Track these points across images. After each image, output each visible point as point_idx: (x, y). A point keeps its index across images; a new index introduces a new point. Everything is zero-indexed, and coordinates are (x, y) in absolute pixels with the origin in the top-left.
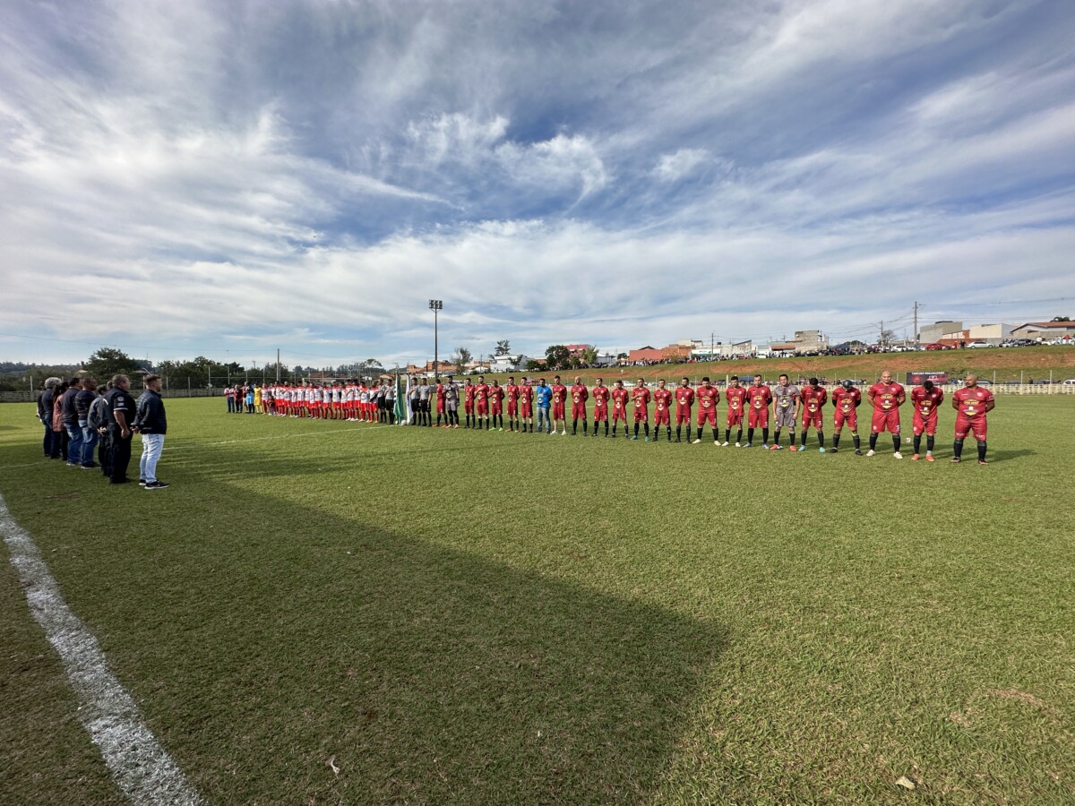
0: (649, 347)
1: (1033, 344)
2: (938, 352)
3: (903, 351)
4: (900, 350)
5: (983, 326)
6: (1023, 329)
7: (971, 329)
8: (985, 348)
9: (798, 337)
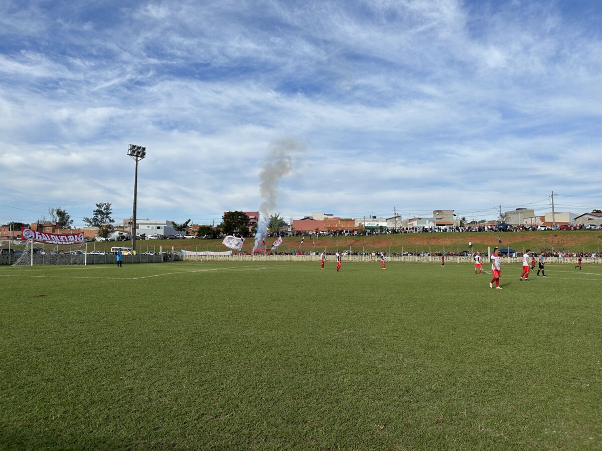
0: (308, 218)
2: (568, 232)
3: (545, 229)
4: (543, 229)
9: (438, 215)
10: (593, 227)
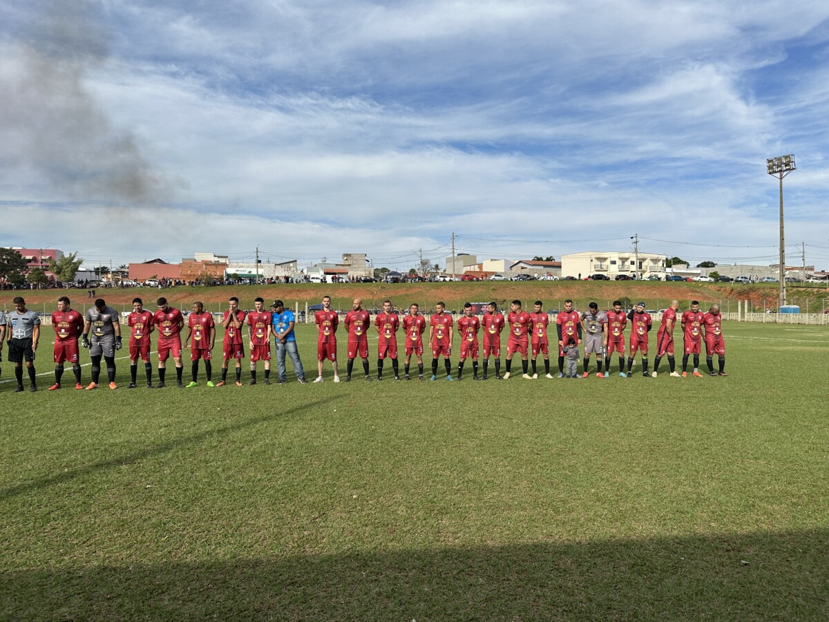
0: (159, 260)
1: (531, 279)
2: (471, 283)
3: (444, 280)
4: (442, 279)
5: (492, 260)
6: (518, 265)
7: (484, 262)
8: (502, 281)
9: (346, 260)
10: (497, 278)
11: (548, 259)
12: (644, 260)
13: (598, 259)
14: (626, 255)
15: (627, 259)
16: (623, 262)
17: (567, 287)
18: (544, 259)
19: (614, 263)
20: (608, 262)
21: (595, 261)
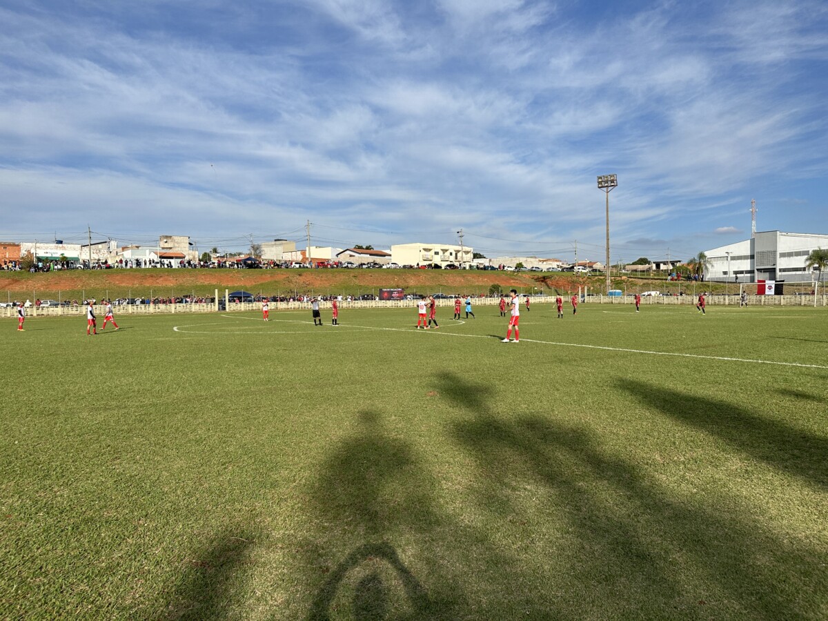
2: (323, 270)
4: (298, 266)
5: (316, 247)
6: (345, 253)
8: (354, 268)
9: (166, 242)
10: (349, 265)
11: (368, 248)
12: (459, 251)
13: (424, 249)
14: (445, 247)
15: (447, 250)
16: (444, 253)
17: (415, 275)
18: (364, 247)
19: (437, 253)
20: (432, 253)
21: (422, 251)
